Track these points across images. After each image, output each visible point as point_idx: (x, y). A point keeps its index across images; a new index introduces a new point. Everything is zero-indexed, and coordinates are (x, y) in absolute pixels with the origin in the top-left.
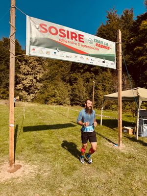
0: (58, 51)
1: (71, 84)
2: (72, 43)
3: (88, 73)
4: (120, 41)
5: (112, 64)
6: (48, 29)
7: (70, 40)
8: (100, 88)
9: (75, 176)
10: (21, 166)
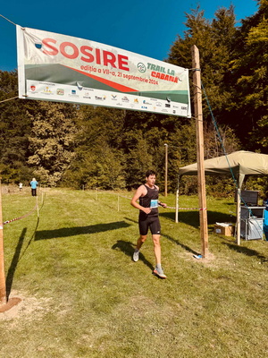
0: (80, 89)
1: (127, 152)
2: (107, 72)
3: (156, 128)
4: (198, 66)
5: (183, 108)
6: (58, 48)
7: (101, 67)
8: (178, 154)
9: (115, 313)
10: (20, 300)
